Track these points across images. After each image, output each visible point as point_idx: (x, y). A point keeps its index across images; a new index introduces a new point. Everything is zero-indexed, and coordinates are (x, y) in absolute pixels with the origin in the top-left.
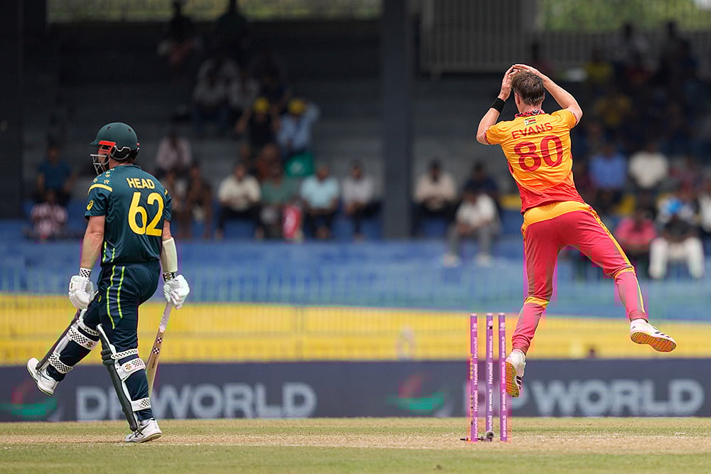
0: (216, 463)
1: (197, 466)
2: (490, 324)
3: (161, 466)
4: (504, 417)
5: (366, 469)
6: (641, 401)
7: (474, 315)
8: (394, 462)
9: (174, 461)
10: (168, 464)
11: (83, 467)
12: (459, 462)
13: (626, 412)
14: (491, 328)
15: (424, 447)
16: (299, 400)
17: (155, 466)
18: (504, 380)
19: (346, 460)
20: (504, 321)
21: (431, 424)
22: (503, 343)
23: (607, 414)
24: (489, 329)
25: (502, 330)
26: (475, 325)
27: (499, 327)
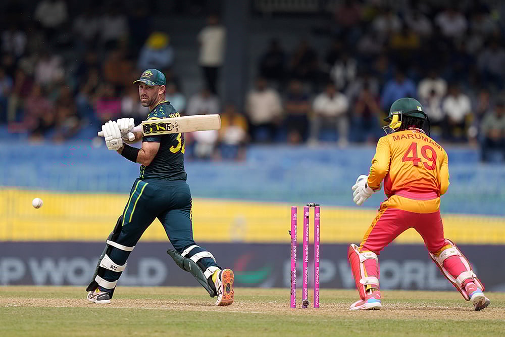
0: (85, 321)
1: (71, 324)
2: (307, 214)
3: (42, 323)
4: (317, 289)
5: (206, 329)
6: (426, 278)
7: (294, 207)
8: (228, 323)
9: (52, 320)
10: (48, 321)
12: (280, 324)
13: (414, 287)
14: (308, 217)
15: (252, 312)
16: (152, 272)
17: (37, 323)
18: (318, 259)
19: (190, 322)
20: (319, 213)
21: (258, 294)
22: (318, 229)
23: (399, 287)
24: (306, 218)
25: (317, 219)
26: (295, 215)
27: (315, 217)
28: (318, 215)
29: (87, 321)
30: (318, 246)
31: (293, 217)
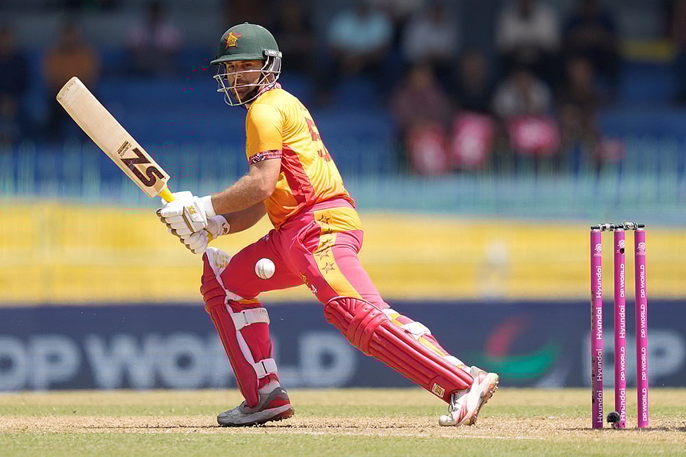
4: (644, 390)
14: (622, 251)
20: (644, 242)
22: (642, 274)
24: (619, 252)
25: (640, 253)
26: (599, 247)
27: (637, 250)
28: (642, 246)
30: (644, 307)
31: (593, 251)
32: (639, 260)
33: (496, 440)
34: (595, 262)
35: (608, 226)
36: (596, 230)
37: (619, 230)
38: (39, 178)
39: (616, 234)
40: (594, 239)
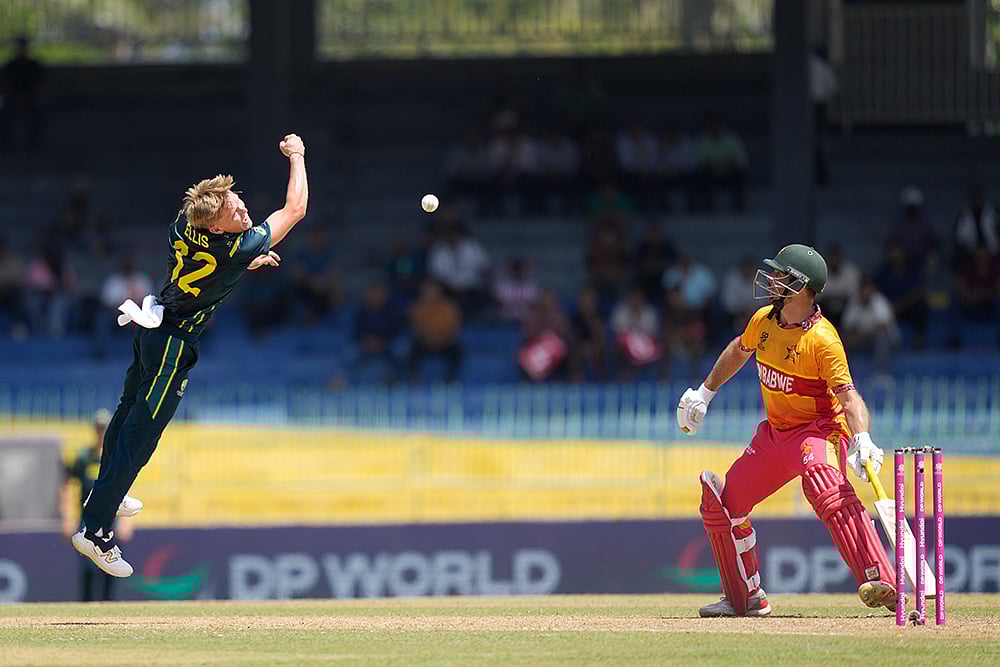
2: (921, 465)
9: (490, 651)
11: (369, 659)
14: (922, 471)
20: (941, 462)
24: (919, 472)
25: (937, 473)
26: (901, 468)
27: (934, 470)
28: (939, 466)
29: (549, 653)
30: (940, 520)
31: (897, 471)
32: (936, 479)
33: (812, 636)
34: (898, 480)
35: (910, 449)
36: (899, 453)
37: (919, 452)
38: (411, 415)
39: (916, 456)
40: (898, 461)
